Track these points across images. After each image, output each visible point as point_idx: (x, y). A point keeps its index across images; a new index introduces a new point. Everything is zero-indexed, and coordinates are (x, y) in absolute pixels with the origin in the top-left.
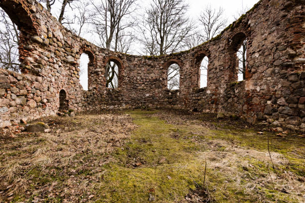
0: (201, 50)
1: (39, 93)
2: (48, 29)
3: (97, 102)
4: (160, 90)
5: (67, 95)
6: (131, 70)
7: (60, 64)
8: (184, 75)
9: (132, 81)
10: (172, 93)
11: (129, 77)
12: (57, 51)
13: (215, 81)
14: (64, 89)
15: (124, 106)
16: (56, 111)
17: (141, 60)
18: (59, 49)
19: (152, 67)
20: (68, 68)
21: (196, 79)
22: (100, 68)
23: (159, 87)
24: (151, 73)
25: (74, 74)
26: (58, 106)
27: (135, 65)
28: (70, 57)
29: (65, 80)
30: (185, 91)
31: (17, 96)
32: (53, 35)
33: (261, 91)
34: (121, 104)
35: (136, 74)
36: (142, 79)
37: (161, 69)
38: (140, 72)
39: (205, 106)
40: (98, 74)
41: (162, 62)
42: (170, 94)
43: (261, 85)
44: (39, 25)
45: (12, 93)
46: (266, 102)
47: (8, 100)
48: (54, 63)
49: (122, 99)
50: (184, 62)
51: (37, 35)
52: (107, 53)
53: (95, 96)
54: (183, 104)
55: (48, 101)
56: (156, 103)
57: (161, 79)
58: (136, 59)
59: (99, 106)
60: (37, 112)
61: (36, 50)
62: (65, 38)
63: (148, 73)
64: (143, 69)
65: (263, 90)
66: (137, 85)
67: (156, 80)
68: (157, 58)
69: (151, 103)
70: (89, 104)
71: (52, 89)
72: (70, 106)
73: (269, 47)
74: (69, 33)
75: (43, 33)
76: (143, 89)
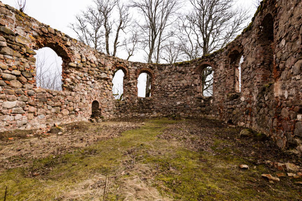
0: (234, 47)
1: (71, 104)
2: (81, 56)
3: (129, 111)
4: (192, 97)
5: (100, 104)
6: (162, 79)
7: (93, 80)
8: (218, 79)
9: (163, 89)
10: (204, 100)
11: (160, 86)
12: (90, 71)
13: (249, 84)
14: (97, 100)
15: (155, 114)
16: (89, 118)
17: (172, 67)
18: (93, 69)
19: (183, 73)
20: (102, 83)
21: (232, 82)
22: (132, 79)
23: (191, 94)
24: (182, 80)
25: (107, 87)
26: (91, 114)
27: (166, 74)
28: (103, 74)
29: (98, 93)
30: (220, 98)
31: (52, 107)
32: (87, 60)
33: (291, 98)
34: (152, 112)
35: (167, 82)
36: (173, 87)
37: (193, 74)
38: (171, 79)
39: (240, 118)
40: (131, 86)
41: (194, 67)
42: (203, 101)
43: (290, 88)
44: (73, 54)
45: (48, 104)
46: (296, 117)
47: (44, 110)
48: (87, 81)
49: (153, 107)
50: (218, 63)
51: (71, 62)
52: (139, 66)
53: (128, 104)
54: (218, 113)
55: (81, 110)
56: (188, 111)
57: (193, 85)
58: (167, 67)
59: (131, 114)
60: (70, 118)
61: (72, 73)
62: (99, 60)
63: (179, 80)
64: (174, 76)
65: (292, 96)
66: (168, 93)
67: (188, 87)
68: (188, 63)
69: (182, 111)
70: (121, 112)
71: (84, 101)
72: (103, 114)
73: (296, 26)
74: (102, 55)
75: (77, 59)
76: (173, 97)
